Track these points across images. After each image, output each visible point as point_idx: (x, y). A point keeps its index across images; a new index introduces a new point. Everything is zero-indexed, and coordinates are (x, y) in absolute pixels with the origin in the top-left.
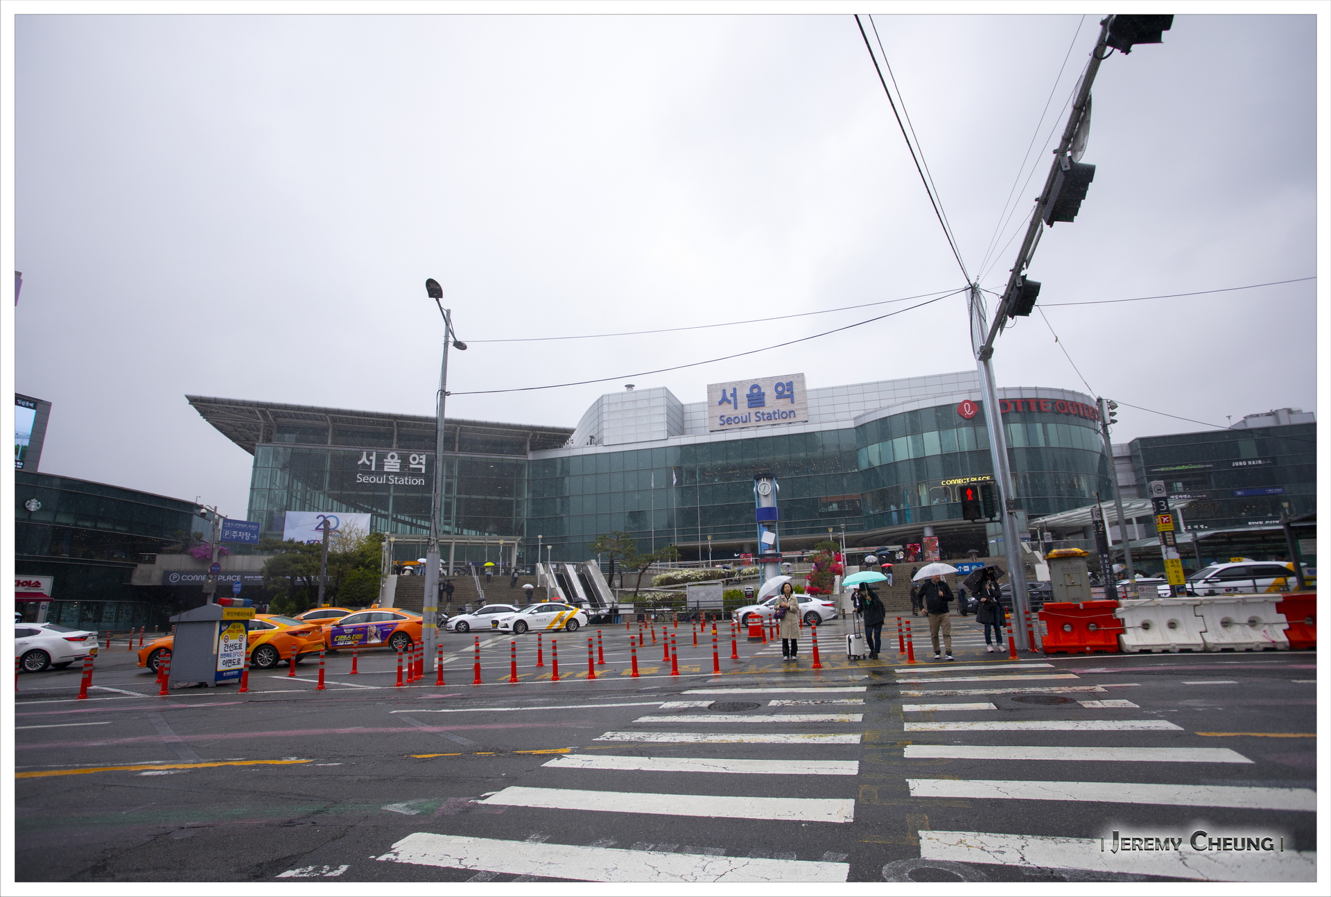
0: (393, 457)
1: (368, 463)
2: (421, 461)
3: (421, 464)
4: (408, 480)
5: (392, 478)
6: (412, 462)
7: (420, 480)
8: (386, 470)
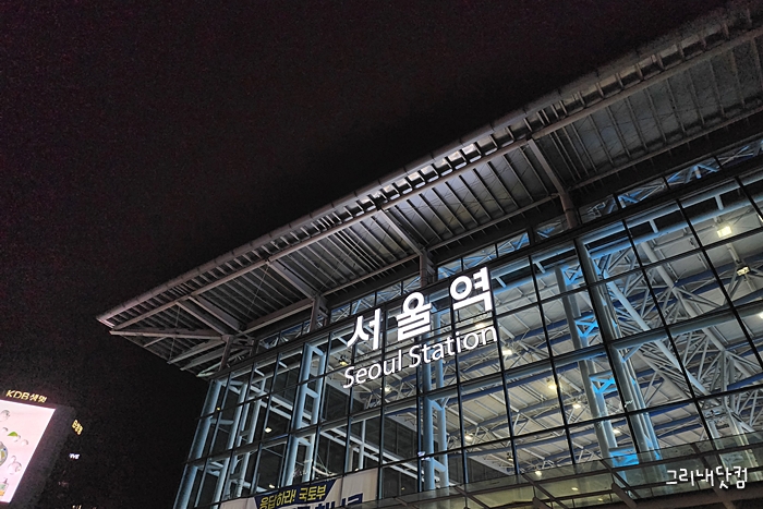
0: (415, 303)
1: (365, 337)
2: (477, 286)
3: (480, 291)
4: (454, 345)
5: (416, 352)
6: (455, 295)
7: (484, 332)
8: (401, 336)
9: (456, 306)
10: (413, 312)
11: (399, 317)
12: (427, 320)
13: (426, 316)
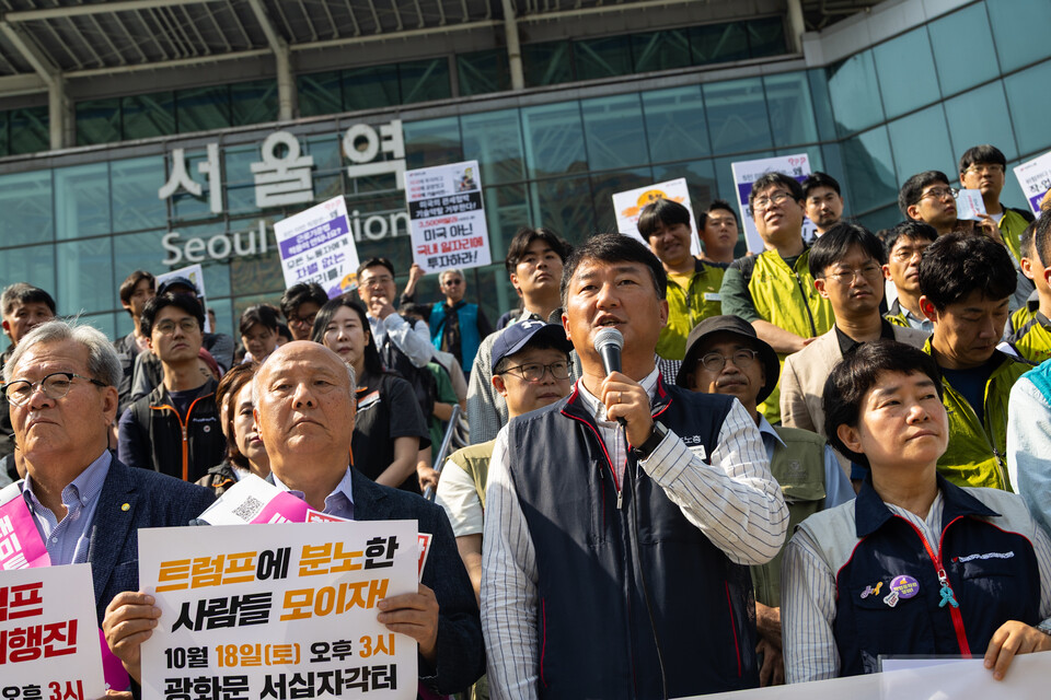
1: (194, 189)
2: (387, 147)
3: (390, 156)
6: (351, 153)
7: (394, 219)
8: (263, 200)
9: (354, 172)
10: (280, 165)
11: (255, 167)
12: (306, 183)
13: (305, 176)
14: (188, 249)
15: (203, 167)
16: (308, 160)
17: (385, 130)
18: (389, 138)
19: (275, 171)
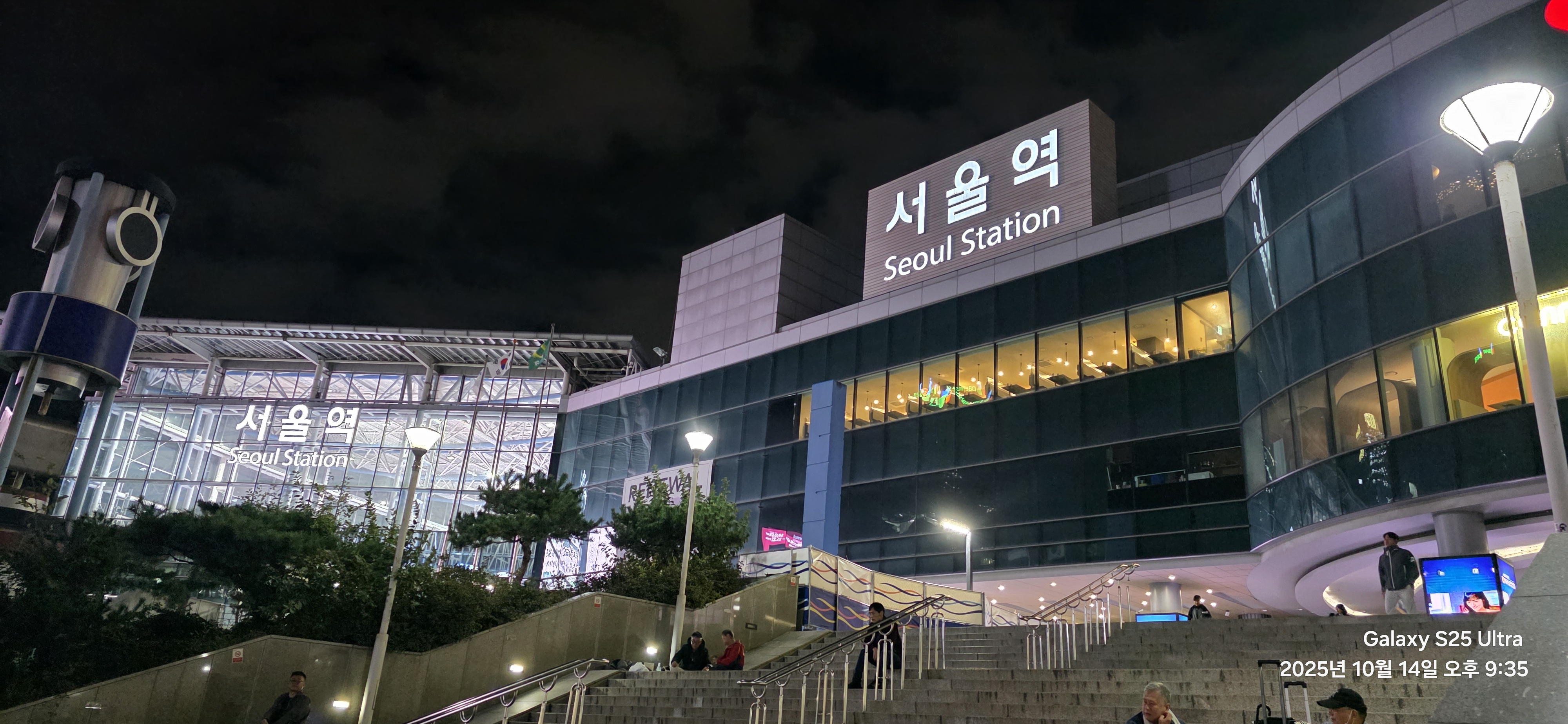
0: (299, 414)
1: (253, 426)
2: (347, 420)
4: (318, 459)
5: (290, 454)
6: (331, 422)
7: (339, 458)
8: (282, 439)
9: (328, 431)
10: (296, 422)
11: (284, 421)
12: (304, 433)
13: (306, 428)
14: (241, 457)
15: (260, 417)
16: (309, 422)
17: (349, 412)
18: (349, 416)
19: (293, 424)
